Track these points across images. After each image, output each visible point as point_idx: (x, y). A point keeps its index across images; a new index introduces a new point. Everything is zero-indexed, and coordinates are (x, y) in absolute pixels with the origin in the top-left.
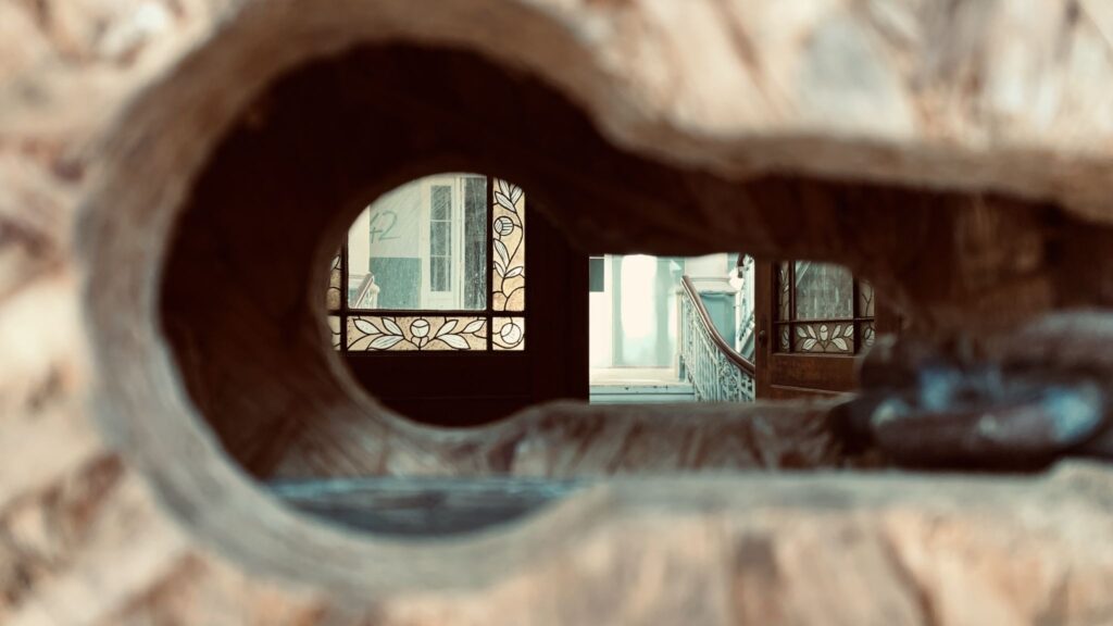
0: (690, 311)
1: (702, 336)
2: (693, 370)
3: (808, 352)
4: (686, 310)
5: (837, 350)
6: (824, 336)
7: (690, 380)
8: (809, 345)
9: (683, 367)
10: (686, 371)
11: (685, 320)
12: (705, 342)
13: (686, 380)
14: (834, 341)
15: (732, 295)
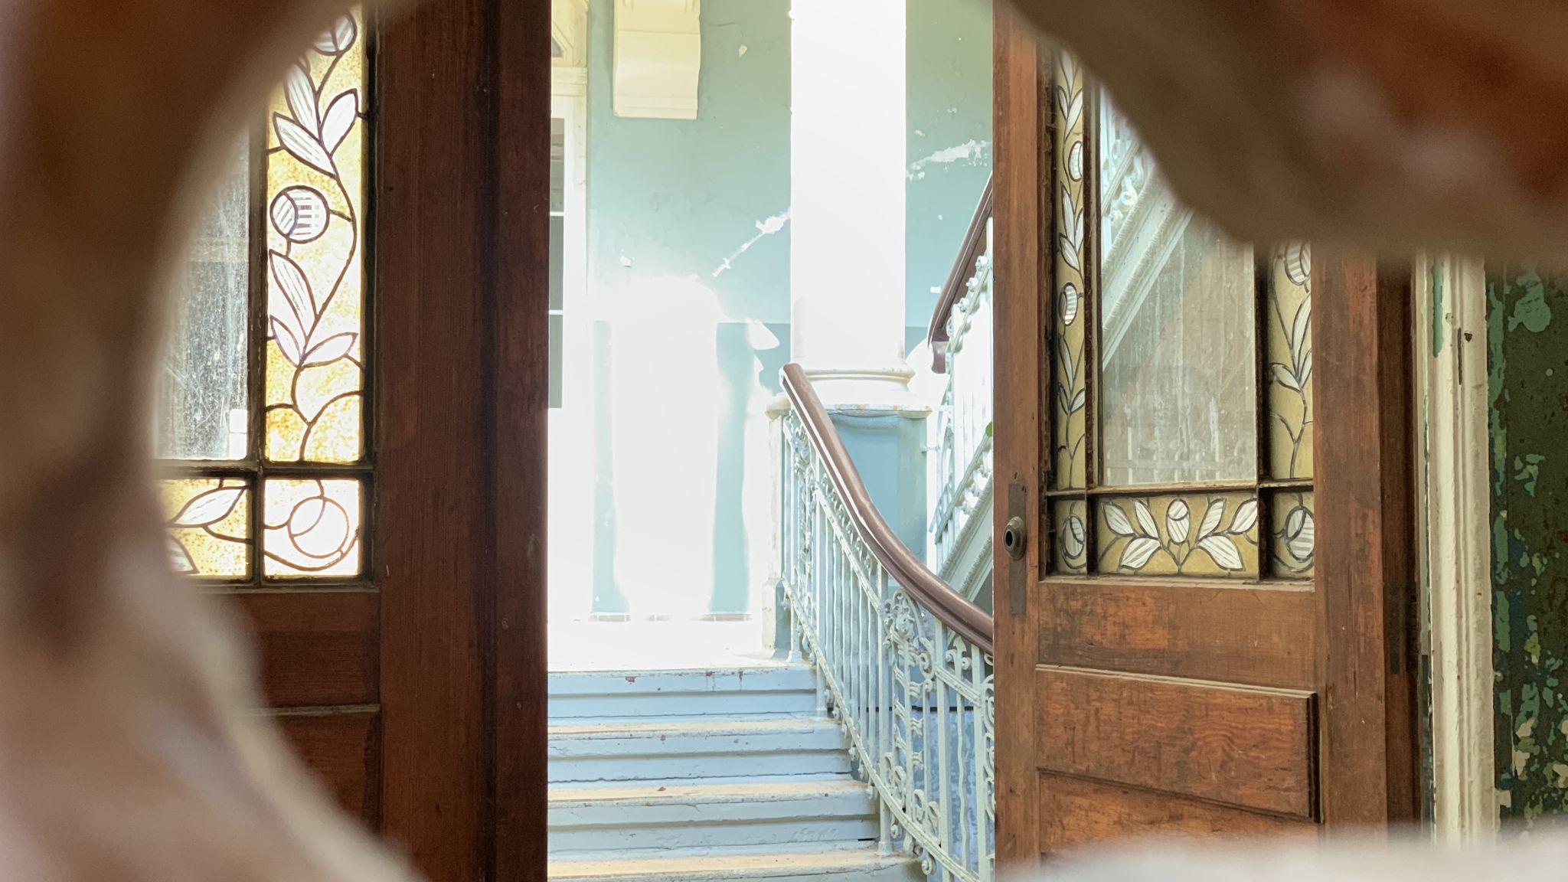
0: (805, 462)
1: (838, 532)
2: (811, 627)
3: (1136, 573)
4: (793, 461)
5: (1214, 569)
6: (1179, 531)
7: (805, 655)
8: (1137, 555)
9: (784, 618)
10: (793, 628)
11: (790, 487)
12: (845, 547)
13: (794, 651)
14: (1205, 543)
15: (916, 419)
